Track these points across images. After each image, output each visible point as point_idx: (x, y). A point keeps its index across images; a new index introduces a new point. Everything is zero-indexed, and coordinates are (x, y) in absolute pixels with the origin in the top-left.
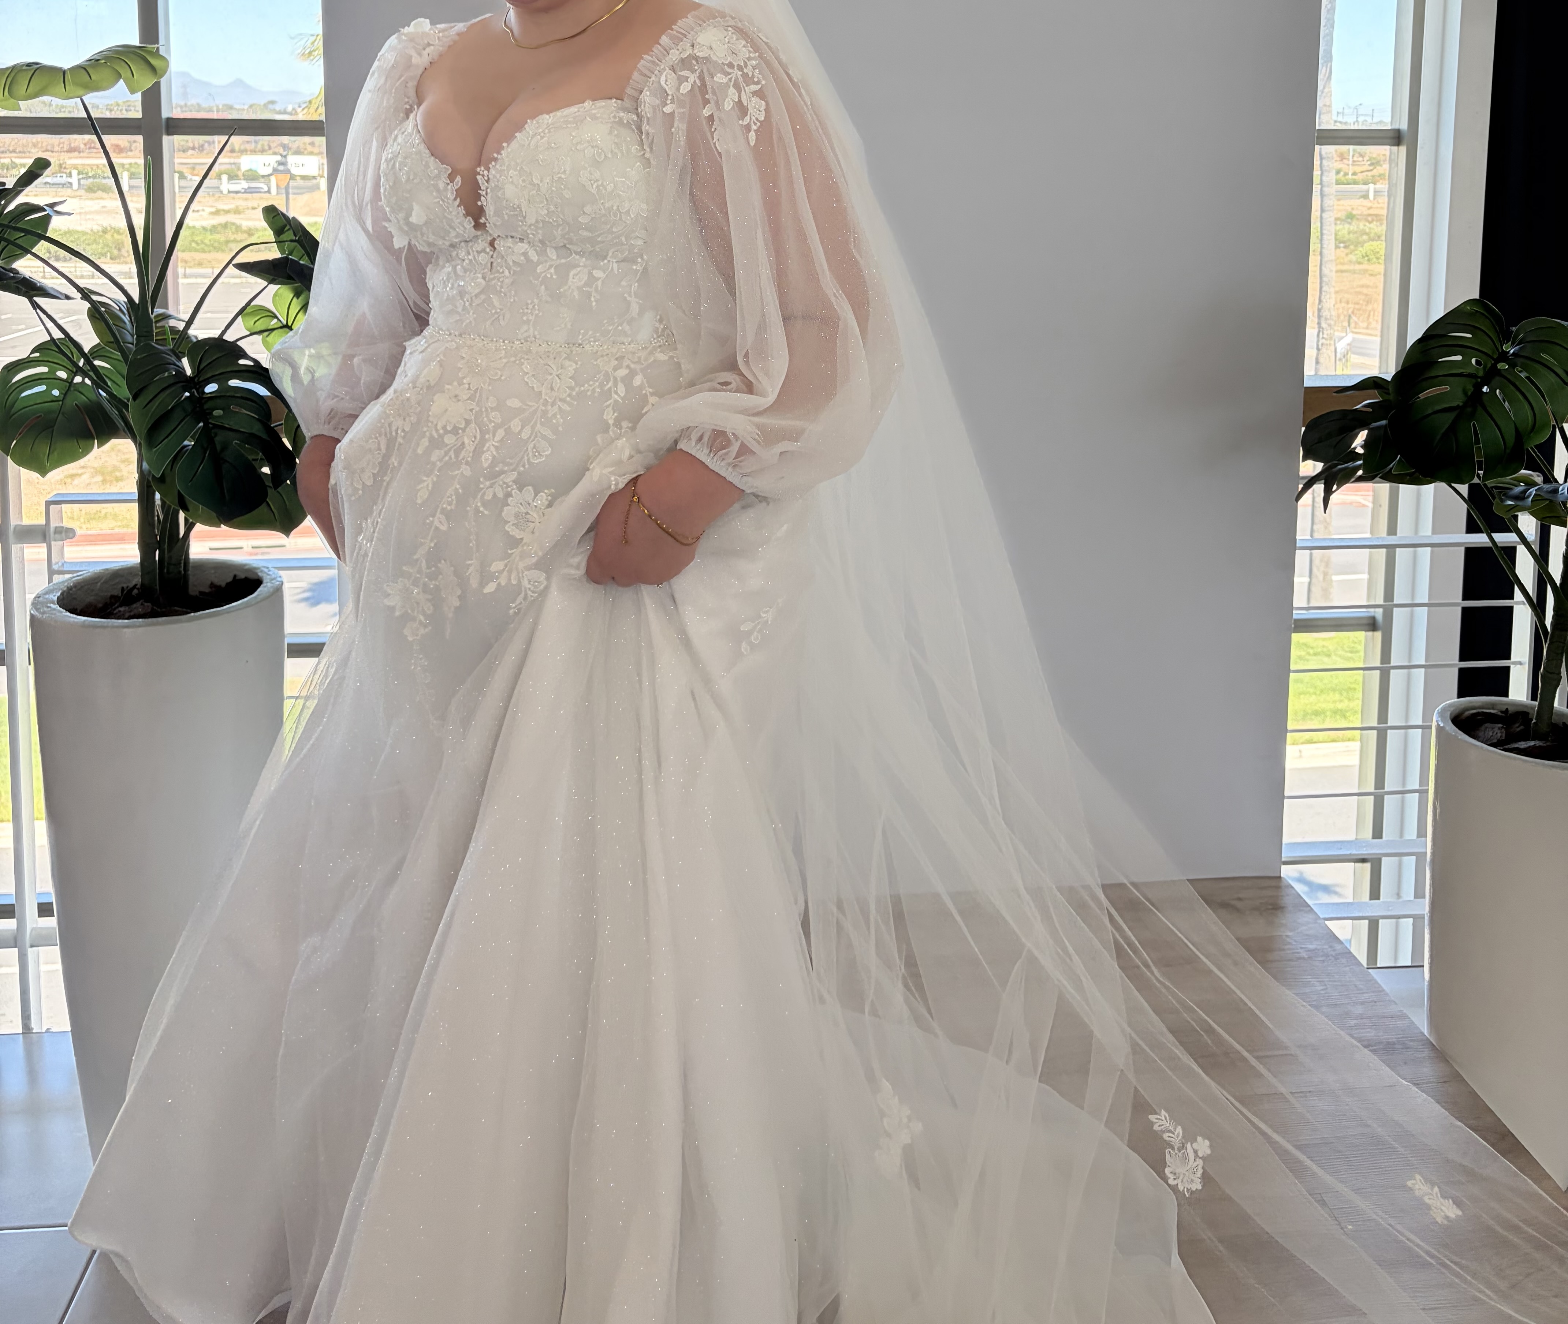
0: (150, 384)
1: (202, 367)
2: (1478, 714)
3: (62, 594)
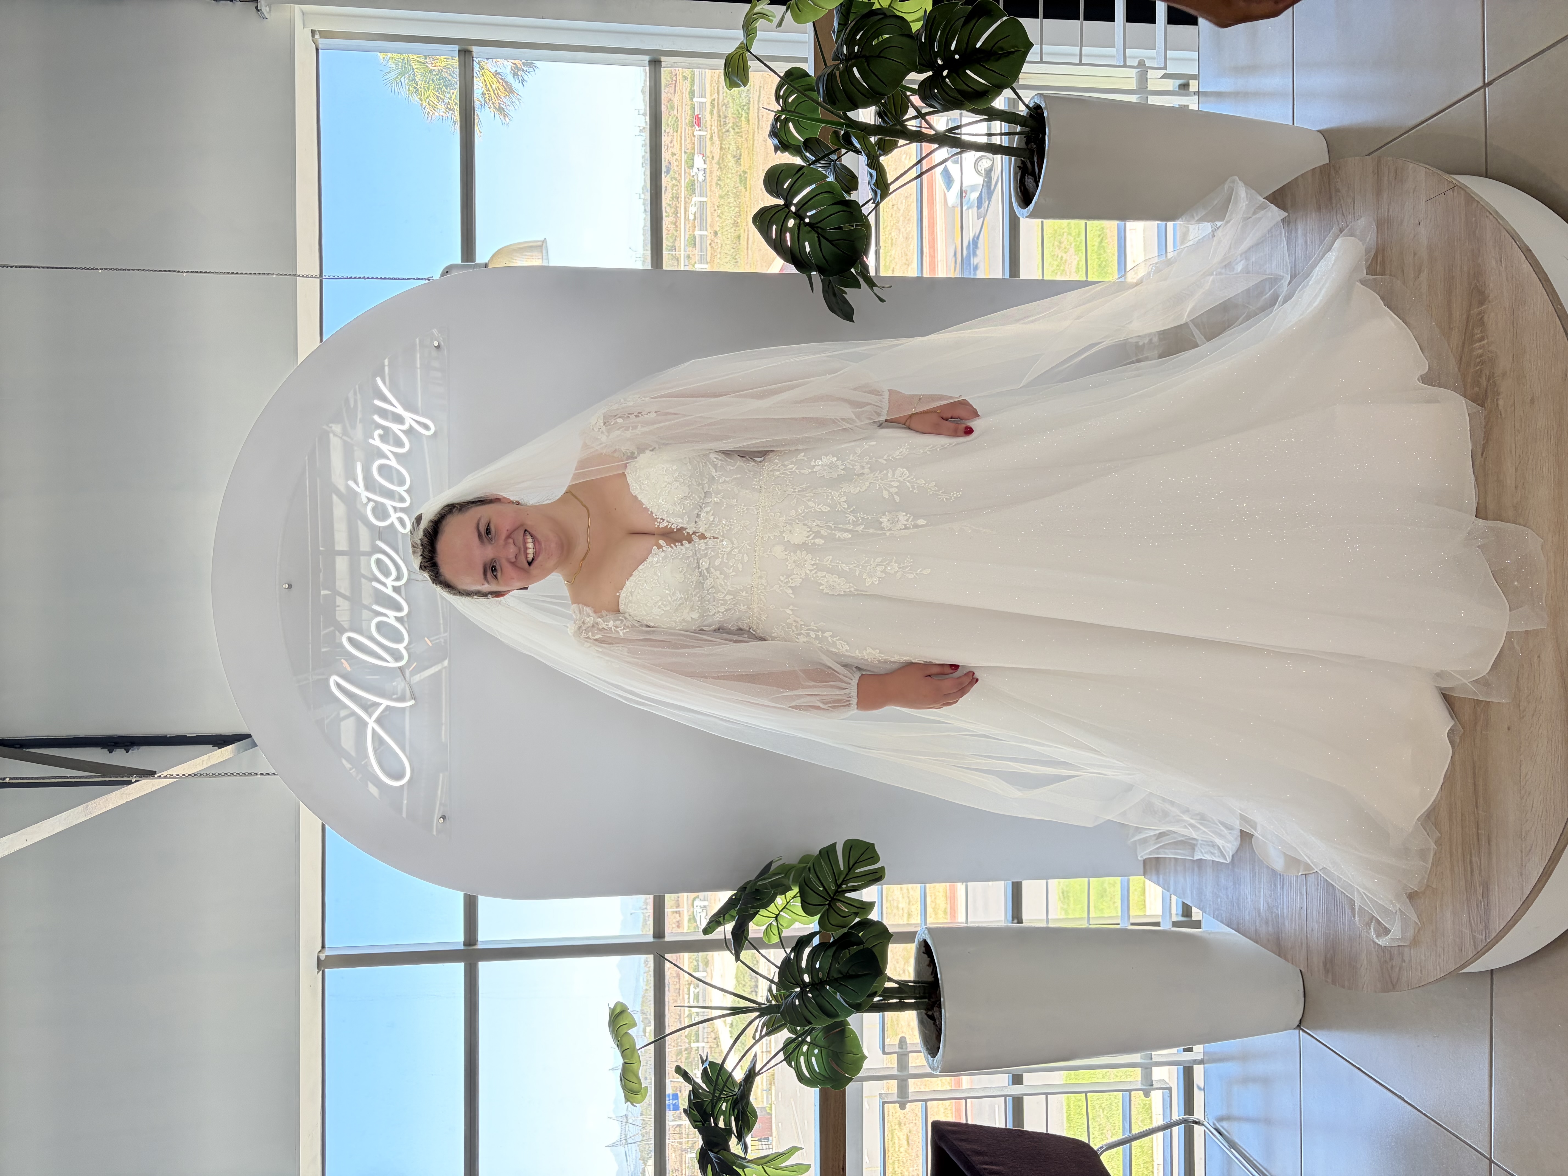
0: (803, 1015)
1: (794, 982)
2: (1020, 187)
3: (930, 1054)
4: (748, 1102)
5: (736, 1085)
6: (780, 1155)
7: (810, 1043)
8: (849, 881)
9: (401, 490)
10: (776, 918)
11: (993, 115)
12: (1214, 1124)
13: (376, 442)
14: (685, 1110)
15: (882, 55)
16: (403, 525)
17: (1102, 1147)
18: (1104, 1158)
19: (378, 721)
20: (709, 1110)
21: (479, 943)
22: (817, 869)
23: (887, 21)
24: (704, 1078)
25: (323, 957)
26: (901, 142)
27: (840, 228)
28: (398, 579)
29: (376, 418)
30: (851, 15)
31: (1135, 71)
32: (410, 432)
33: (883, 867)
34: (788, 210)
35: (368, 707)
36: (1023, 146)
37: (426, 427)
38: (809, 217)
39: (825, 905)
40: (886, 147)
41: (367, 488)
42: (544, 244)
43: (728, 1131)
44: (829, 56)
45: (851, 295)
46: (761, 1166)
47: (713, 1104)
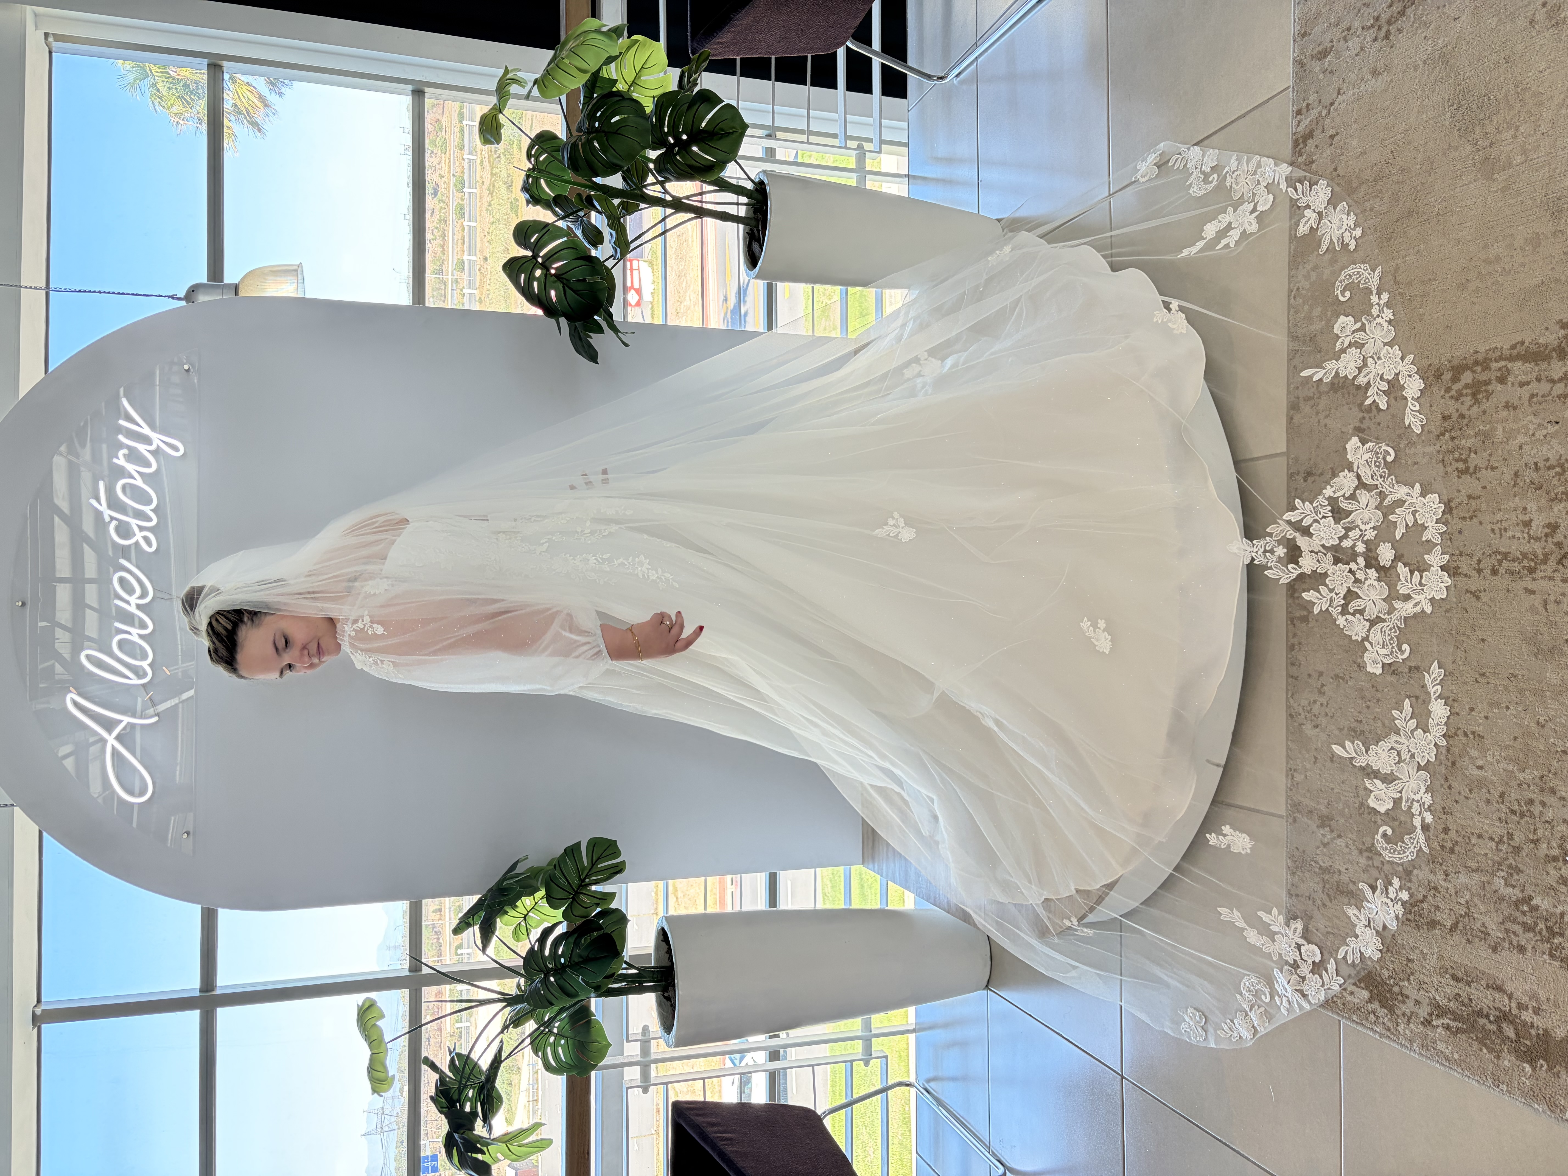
0: (546, 997)
1: (538, 970)
2: (748, 250)
4: (493, 1087)
5: (483, 1074)
6: (522, 1132)
7: (557, 1034)
8: (592, 875)
9: (147, 509)
10: (525, 918)
11: (724, 186)
12: (923, 1085)
13: (121, 461)
14: (432, 1098)
15: (619, 132)
16: (149, 544)
17: (825, 1112)
18: (828, 1122)
19: (119, 738)
20: (455, 1097)
21: (218, 988)
22: (562, 866)
23: (625, 103)
24: (452, 1068)
25: (38, 1011)
26: (642, 206)
27: (585, 280)
28: (143, 595)
29: (121, 438)
30: (597, 89)
31: (855, 152)
32: (156, 453)
33: (624, 861)
34: (535, 262)
35: (109, 725)
36: (751, 215)
37: (176, 449)
38: (555, 269)
39: (569, 898)
40: (629, 209)
41: (110, 507)
42: (300, 269)
43: (474, 1114)
44: (574, 128)
45: (595, 339)
46: (504, 1145)
47: (459, 1091)
